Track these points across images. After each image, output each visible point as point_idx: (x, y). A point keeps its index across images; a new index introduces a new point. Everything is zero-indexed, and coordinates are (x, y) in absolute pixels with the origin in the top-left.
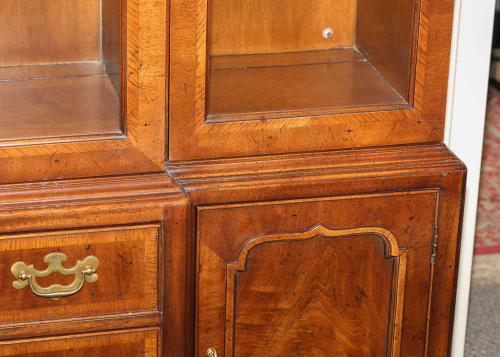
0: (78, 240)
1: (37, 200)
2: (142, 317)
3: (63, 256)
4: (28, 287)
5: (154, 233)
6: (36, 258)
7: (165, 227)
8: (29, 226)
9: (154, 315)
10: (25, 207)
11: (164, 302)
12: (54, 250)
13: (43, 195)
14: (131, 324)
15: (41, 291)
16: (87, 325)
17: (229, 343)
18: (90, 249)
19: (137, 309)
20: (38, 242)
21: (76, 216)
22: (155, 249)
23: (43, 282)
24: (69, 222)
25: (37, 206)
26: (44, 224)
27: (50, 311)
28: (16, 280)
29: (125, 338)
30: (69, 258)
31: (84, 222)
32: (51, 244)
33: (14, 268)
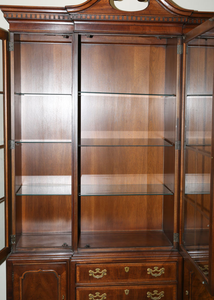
0: (160, 264)
1: (153, 256)
2: (173, 282)
3: (157, 268)
4: (150, 274)
5: (176, 264)
6: (152, 268)
7: (178, 263)
8: (151, 261)
9: (175, 282)
10: (151, 257)
11: (177, 279)
12: (156, 266)
13: (154, 255)
14: (171, 283)
15: (153, 275)
16: (162, 283)
17: (190, 290)
18: (162, 267)
19: (172, 280)
20: (153, 264)
21: (160, 259)
22: (176, 267)
23: (154, 273)
24: (160, 261)
25: (153, 257)
26: (154, 261)
27: (155, 279)
28: (148, 272)
29: (170, 286)
30: (159, 268)
31: (162, 261)
32: (155, 265)
33: (148, 270)
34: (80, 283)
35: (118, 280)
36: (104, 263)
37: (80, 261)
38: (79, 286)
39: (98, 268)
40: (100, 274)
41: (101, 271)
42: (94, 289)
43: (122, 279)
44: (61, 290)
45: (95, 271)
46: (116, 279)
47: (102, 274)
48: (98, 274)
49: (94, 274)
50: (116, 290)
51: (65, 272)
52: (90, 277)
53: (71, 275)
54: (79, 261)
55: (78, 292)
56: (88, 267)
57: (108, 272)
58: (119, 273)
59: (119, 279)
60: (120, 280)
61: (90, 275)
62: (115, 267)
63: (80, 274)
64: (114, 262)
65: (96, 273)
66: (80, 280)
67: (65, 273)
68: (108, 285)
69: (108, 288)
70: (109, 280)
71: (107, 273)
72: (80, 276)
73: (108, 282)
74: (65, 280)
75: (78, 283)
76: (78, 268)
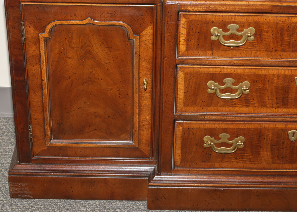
34: (188, 55)
35: (282, 53)
36: (250, 11)
37: (190, 5)
38: (183, 62)
39: (234, 22)
40: (238, 38)
41: (241, 31)
42: (222, 70)
43: (293, 52)
44: (141, 68)
45: (226, 30)
46: (276, 50)
47: (244, 38)
48: (233, 37)
49: (223, 36)
50: (274, 75)
51: (151, 26)
52: (213, 42)
53: (166, 35)
54: (188, 5)
55: (181, 76)
56: (208, 19)
57: (258, 34)
58: (286, 38)
59: (283, 50)
60: (287, 53)
61: (213, 38)
62: (277, 24)
63: (188, 34)
64: (275, 10)
65: (227, 33)
66: (187, 48)
67: (151, 31)
68: (257, 63)
69: (254, 70)
70: (258, 53)
71: (255, 35)
72: (187, 40)
73: (257, 57)
74: (150, 46)
75: (183, 55)
76: (183, 21)
